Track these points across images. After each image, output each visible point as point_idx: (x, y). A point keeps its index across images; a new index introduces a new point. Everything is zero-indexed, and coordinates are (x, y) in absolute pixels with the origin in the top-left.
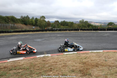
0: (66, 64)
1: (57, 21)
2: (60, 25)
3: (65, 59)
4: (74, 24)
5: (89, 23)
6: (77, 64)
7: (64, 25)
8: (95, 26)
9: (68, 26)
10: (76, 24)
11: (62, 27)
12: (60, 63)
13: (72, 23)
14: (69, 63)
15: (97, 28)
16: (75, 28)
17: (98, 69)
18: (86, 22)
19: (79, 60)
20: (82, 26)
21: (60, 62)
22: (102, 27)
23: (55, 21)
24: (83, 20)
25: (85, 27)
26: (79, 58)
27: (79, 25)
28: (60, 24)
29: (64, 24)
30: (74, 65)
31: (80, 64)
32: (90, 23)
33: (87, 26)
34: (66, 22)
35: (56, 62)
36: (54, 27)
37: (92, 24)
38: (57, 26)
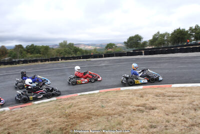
0: (36, 121)
1: (20, 46)
2: (24, 52)
3: (34, 112)
4: (50, 49)
5: (75, 47)
6: (56, 119)
7: (32, 53)
8: (86, 51)
9: (40, 54)
10: (53, 49)
11: (29, 56)
12: (26, 120)
13: (46, 48)
14: (42, 118)
15: (89, 54)
16: (53, 55)
17: (91, 122)
18: (71, 45)
19: (58, 111)
20: (65, 51)
21: (26, 118)
22: (97, 52)
23: (16, 46)
24: (65, 42)
25: (69, 53)
26: (60, 107)
27: (58, 51)
28: (25, 50)
29: (33, 49)
30: (50, 122)
31: (60, 117)
32: (77, 46)
33: (73, 52)
34: (36, 46)
35: (19, 120)
36: (15, 57)
37: (81, 47)
38: (19, 55)
